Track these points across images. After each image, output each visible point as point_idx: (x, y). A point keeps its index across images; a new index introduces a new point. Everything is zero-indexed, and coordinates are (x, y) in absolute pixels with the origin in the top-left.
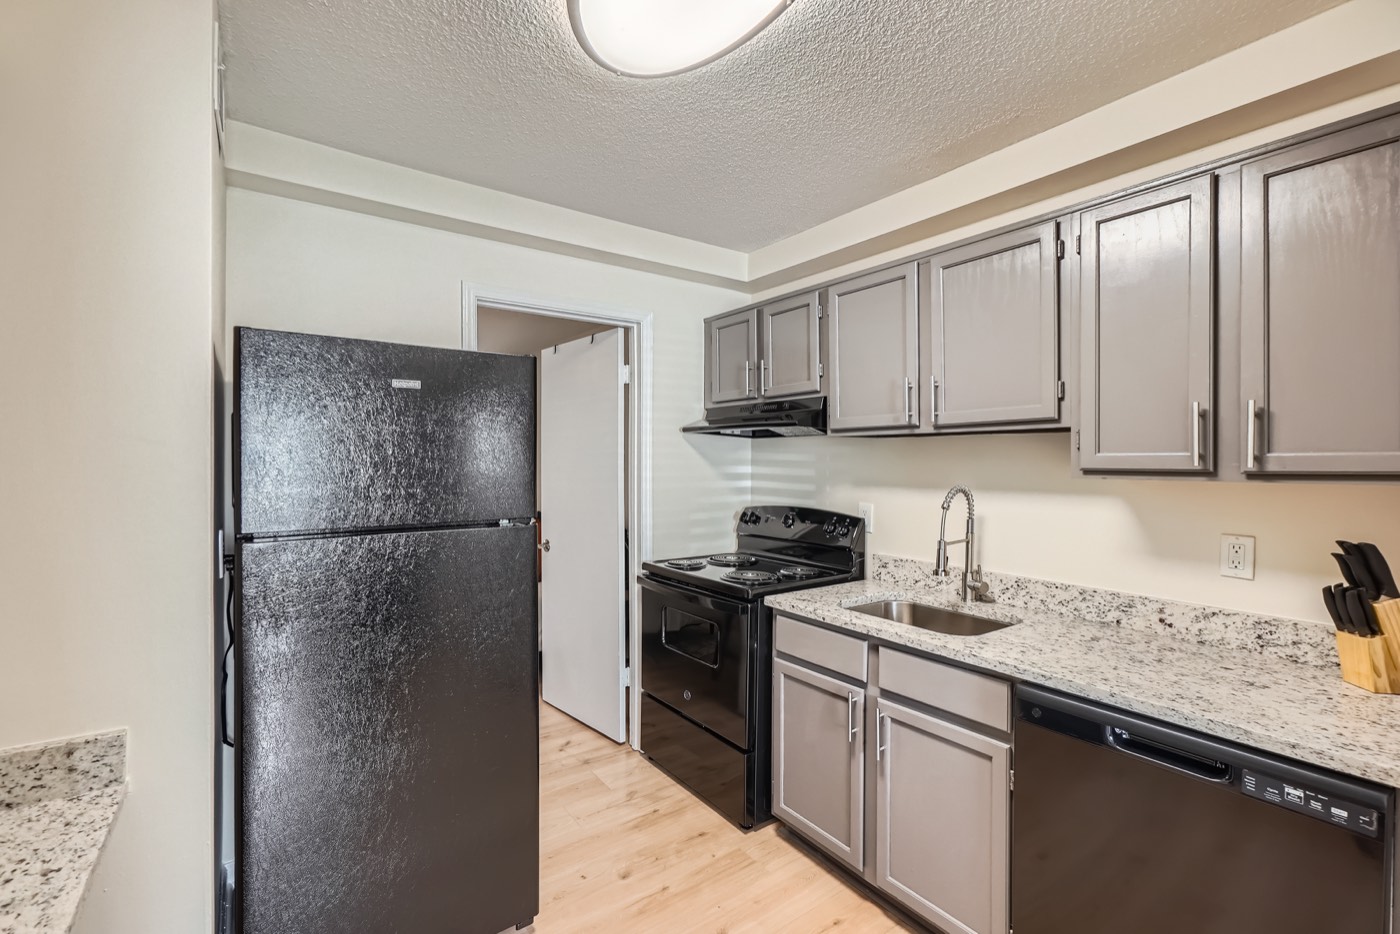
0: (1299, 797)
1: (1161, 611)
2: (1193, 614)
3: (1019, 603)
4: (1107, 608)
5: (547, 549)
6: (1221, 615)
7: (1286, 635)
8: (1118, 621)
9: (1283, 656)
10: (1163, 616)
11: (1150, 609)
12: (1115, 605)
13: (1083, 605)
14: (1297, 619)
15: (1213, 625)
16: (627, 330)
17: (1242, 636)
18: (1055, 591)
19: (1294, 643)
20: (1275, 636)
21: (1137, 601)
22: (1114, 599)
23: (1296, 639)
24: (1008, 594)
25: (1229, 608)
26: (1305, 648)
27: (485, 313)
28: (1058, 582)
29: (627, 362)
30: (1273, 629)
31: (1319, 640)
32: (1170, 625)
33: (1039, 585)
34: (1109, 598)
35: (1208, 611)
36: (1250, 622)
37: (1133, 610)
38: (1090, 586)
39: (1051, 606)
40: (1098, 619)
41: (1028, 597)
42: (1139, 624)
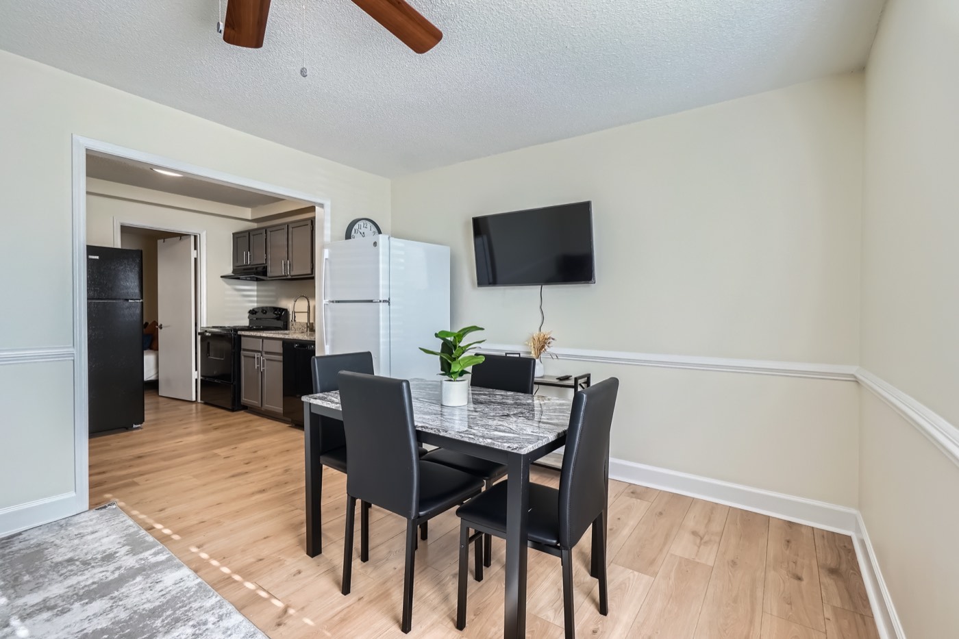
5: (161, 328)
16: (195, 237)
27: (125, 230)
29: (195, 248)
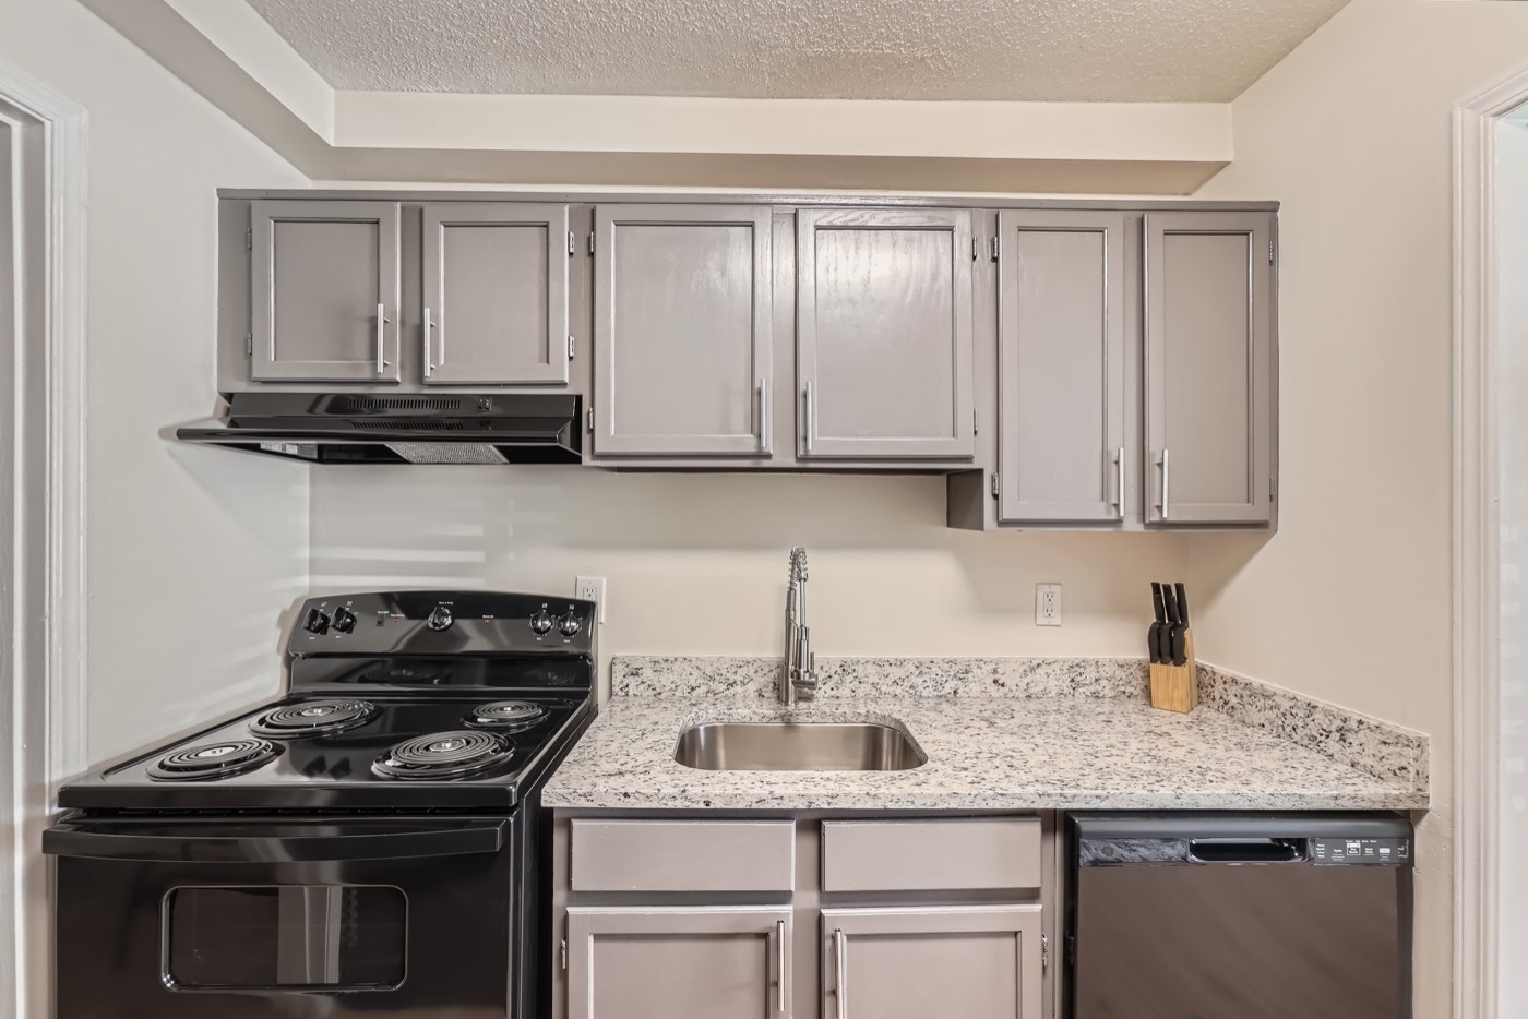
0: (1357, 849)
1: (995, 671)
2: (1021, 670)
3: (845, 692)
4: (944, 679)
6: (1044, 665)
7: (1090, 674)
8: (955, 692)
9: (1088, 693)
10: (997, 676)
11: (985, 672)
12: (952, 674)
13: (920, 680)
14: (1096, 657)
15: (1038, 676)
17: (1060, 683)
18: (888, 669)
19: (1096, 680)
20: (1083, 677)
21: (973, 664)
22: (951, 667)
23: (1097, 676)
24: (831, 684)
25: (1050, 656)
26: (1104, 682)
28: (891, 656)
30: (1082, 670)
31: (1111, 673)
32: (1003, 685)
33: (869, 666)
34: (946, 667)
35: (1035, 663)
36: (1066, 667)
37: (970, 675)
38: (924, 656)
39: (884, 689)
40: (935, 693)
41: (856, 683)
42: (975, 689)
